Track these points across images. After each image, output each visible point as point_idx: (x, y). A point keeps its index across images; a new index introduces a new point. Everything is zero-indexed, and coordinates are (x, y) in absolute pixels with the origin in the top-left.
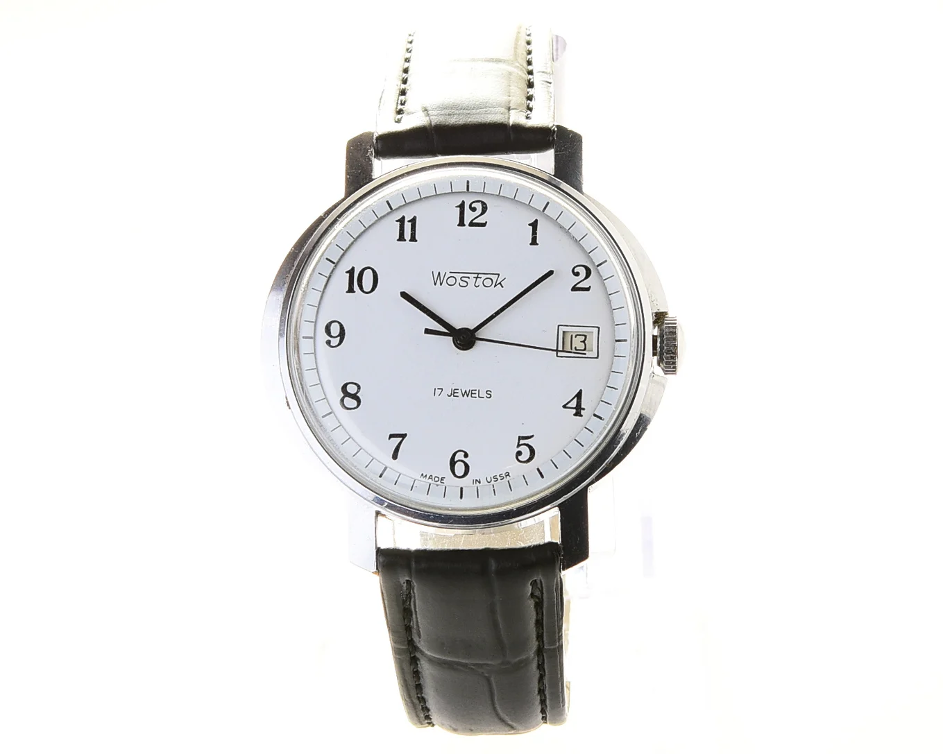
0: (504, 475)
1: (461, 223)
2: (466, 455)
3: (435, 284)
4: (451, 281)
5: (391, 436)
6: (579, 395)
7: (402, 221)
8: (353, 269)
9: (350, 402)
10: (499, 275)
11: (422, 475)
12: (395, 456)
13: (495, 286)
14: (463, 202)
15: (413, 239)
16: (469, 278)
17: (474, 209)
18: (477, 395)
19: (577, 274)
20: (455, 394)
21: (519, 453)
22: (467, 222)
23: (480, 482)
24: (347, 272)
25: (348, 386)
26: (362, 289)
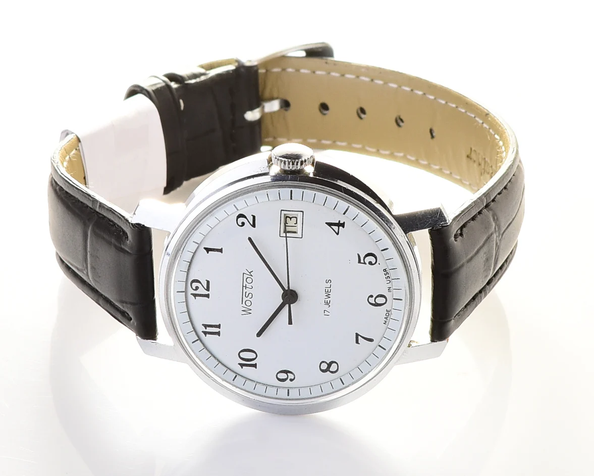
0: (385, 273)
1: (208, 296)
2: (371, 296)
3: (251, 313)
4: (248, 303)
5: (357, 342)
6: (330, 224)
7: (205, 333)
8: (240, 364)
9: (333, 367)
10: (244, 273)
11: (384, 323)
12: (371, 340)
13: (251, 276)
14: (192, 294)
15: (219, 326)
16: (246, 292)
17: (197, 288)
18: (329, 289)
19: (243, 224)
20: (328, 302)
21: (370, 263)
22: (206, 293)
23: (390, 288)
24: (242, 368)
25: (322, 368)
26: (255, 359)
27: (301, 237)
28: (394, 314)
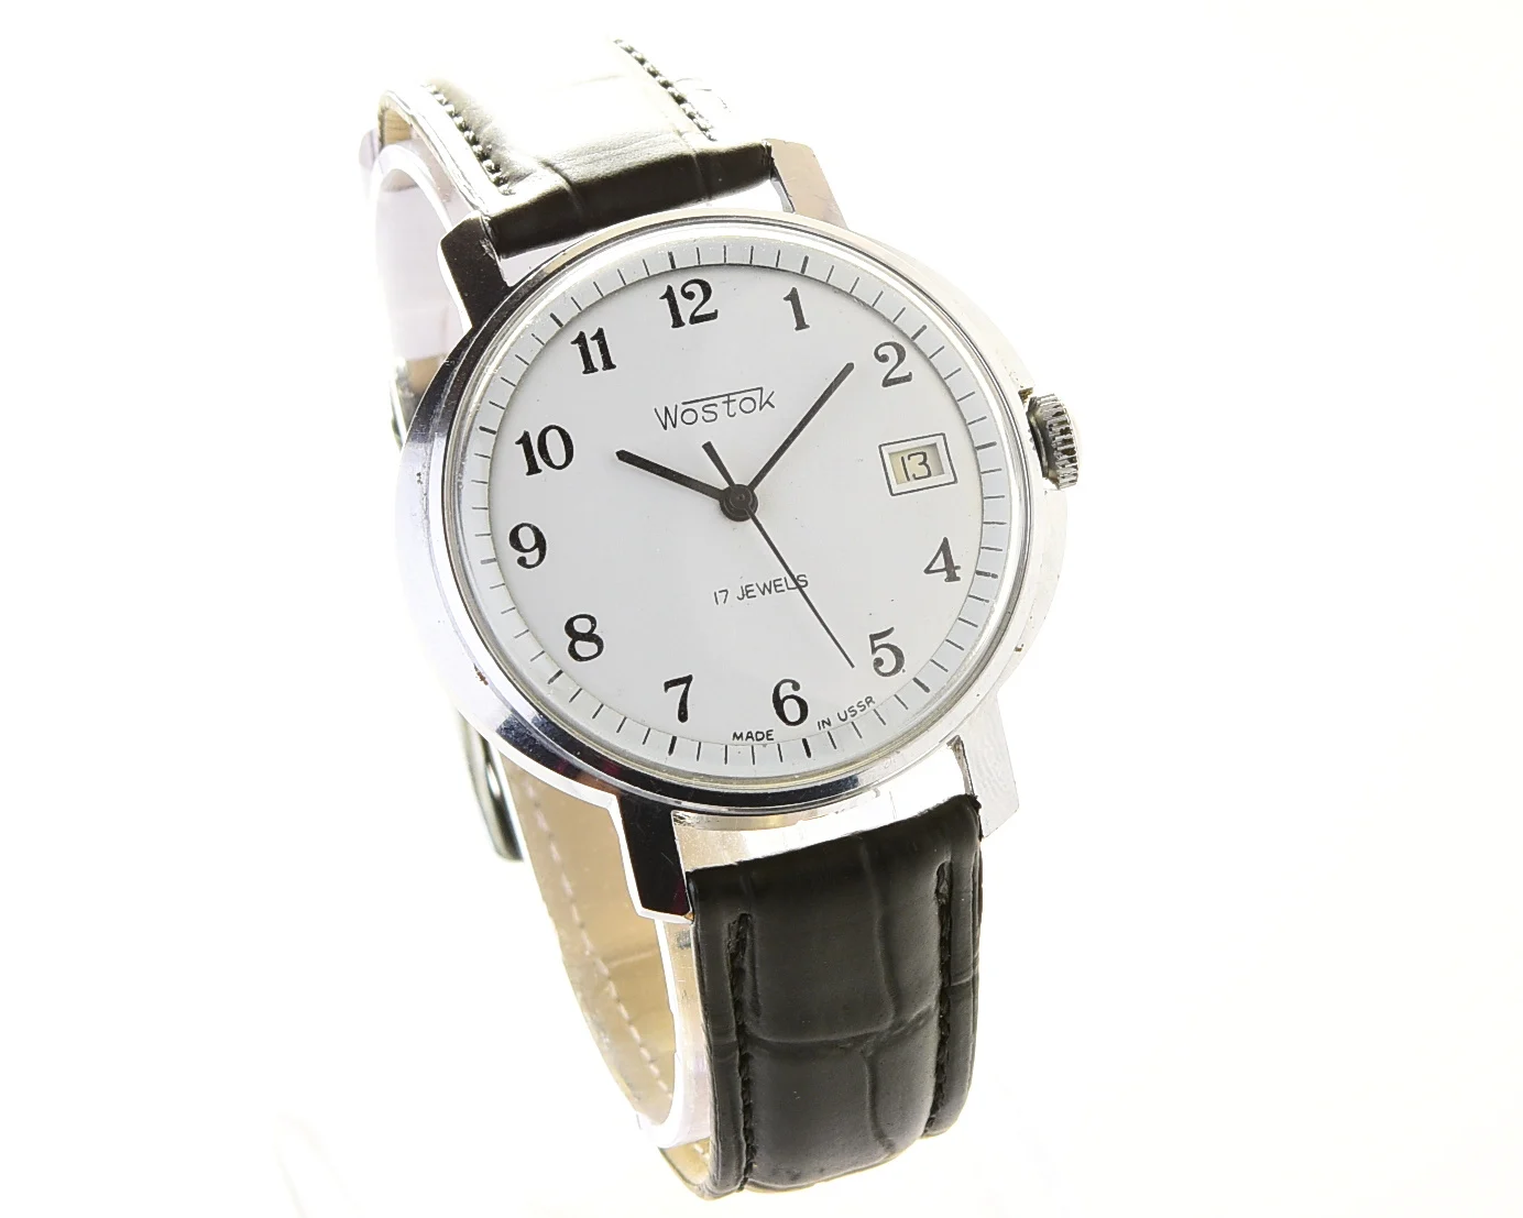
0: (864, 703)
1: (678, 322)
2: (796, 686)
3: (665, 427)
4: (689, 417)
5: (668, 685)
6: (945, 547)
7: (581, 340)
8: (526, 435)
9: (584, 648)
10: (761, 389)
11: (735, 735)
12: (683, 716)
13: (761, 408)
14: (670, 288)
15: (608, 365)
16: (716, 405)
17: (690, 296)
18: (784, 587)
19: (884, 359)
20: (750, 594)
21: (879, 662)
22: (685, 318)
23: (829, 724)
24: (518, 443)
25: (576, 623)
26: (550, 464)
27: (894, 492)
28: (766, 751)
